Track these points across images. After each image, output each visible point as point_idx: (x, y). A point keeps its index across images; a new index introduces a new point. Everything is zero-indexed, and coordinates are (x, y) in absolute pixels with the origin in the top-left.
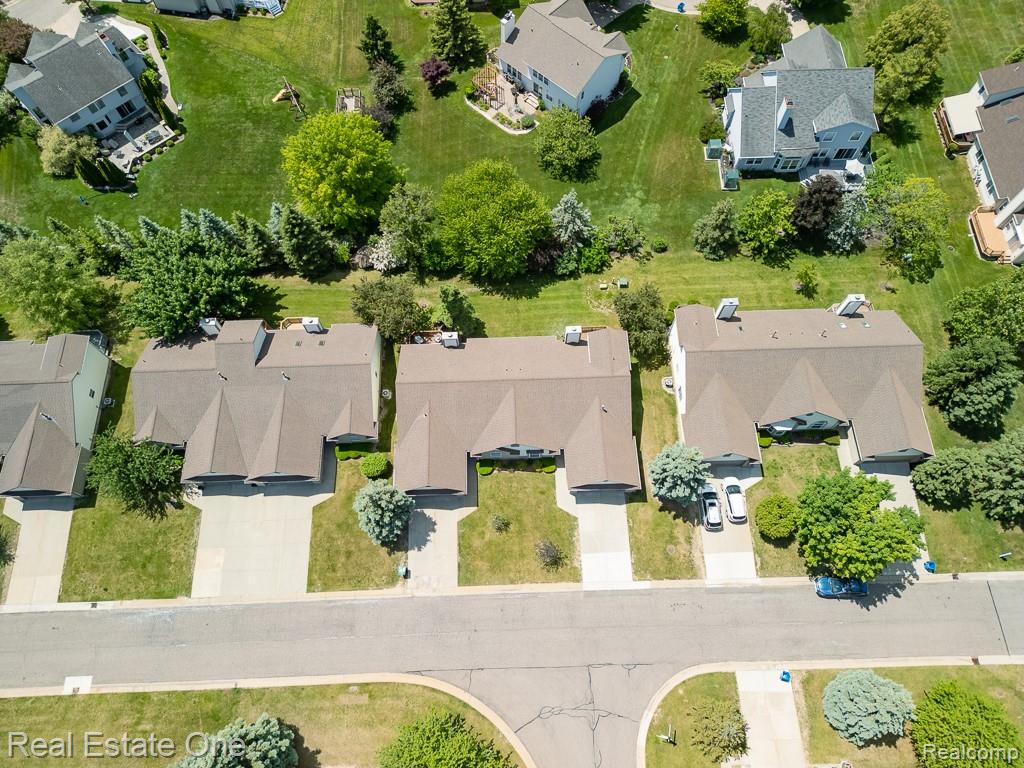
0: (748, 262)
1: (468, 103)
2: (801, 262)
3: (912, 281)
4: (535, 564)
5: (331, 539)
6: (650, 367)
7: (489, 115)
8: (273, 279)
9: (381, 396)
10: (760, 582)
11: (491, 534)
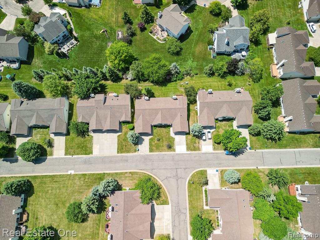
0: (217, 77)
1: (150, 34)
2: (229, 78)
3: (255, 82)
4: (165, 148)
5: (122, 143)
6: (192, 104)
7: (155, 37)
8: (104, 82)
9: (131, 111)
10: (214, 152)
11: (156, 142)
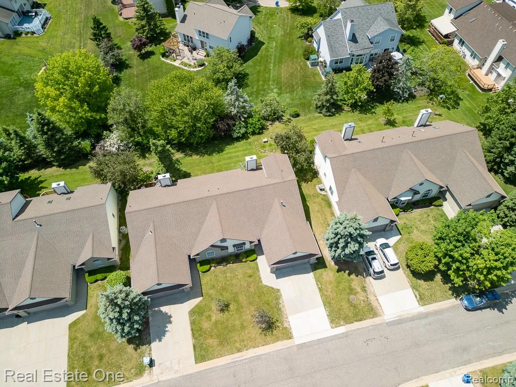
0: (350, 114)
1: (163, 59)
2: (380, 109)
3: (449, 109)
6: (306, 181)
7: (177, 64)
9: (119, 232)
10: (423, 309)
11: (216, 316)
